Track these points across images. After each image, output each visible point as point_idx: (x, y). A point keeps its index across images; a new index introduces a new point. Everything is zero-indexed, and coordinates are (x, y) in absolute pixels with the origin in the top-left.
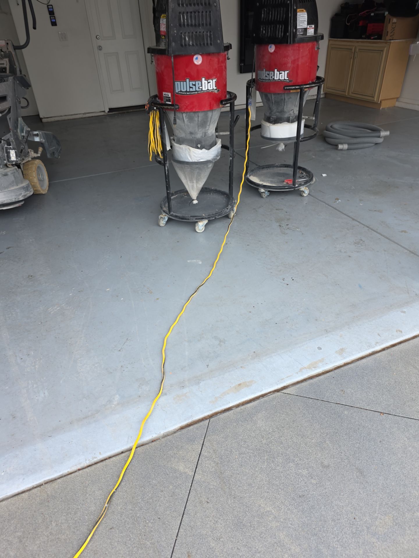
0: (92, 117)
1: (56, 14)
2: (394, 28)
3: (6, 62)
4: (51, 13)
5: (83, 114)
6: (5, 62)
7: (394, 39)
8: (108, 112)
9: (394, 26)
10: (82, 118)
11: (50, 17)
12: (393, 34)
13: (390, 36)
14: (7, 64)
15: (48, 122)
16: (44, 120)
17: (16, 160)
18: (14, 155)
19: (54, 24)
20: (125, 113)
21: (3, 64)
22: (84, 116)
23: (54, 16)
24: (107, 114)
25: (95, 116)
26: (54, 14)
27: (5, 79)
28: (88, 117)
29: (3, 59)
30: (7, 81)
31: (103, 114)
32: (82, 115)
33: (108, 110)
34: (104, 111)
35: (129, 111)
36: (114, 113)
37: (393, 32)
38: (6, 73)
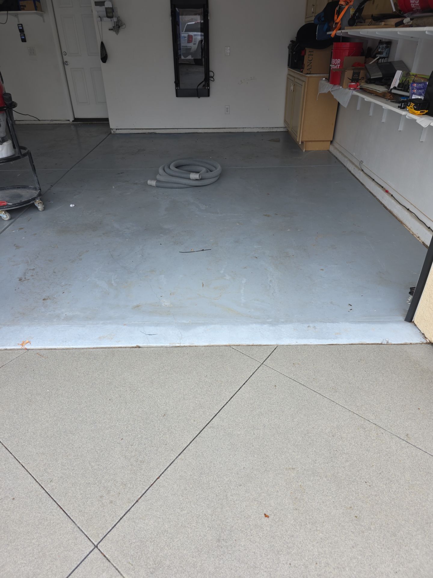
0: (59, 124)
1: (25, 33)
2: (311, 60)
4: (22, 31)
7: (311, 73)
8: (73, 121)
9: (310, 59)
10: (49, 124)
11: (21, 34)
12: (310, 67)
13: (308, 70)
15: (20, 125)
16: (17, 123)
19: (24, 40)
20: (88, 124)
22: (52, 123)
23: (24, 34)
24: (71, 123)
25: (61, 123)
26: (24, 32)
28: (55, 124)
31: (68, 122)
32: (50, 121)
33: (73, 119)
34: (69, 120)
35: (94, 122)
36: (78, 123)
37: (310, 65)
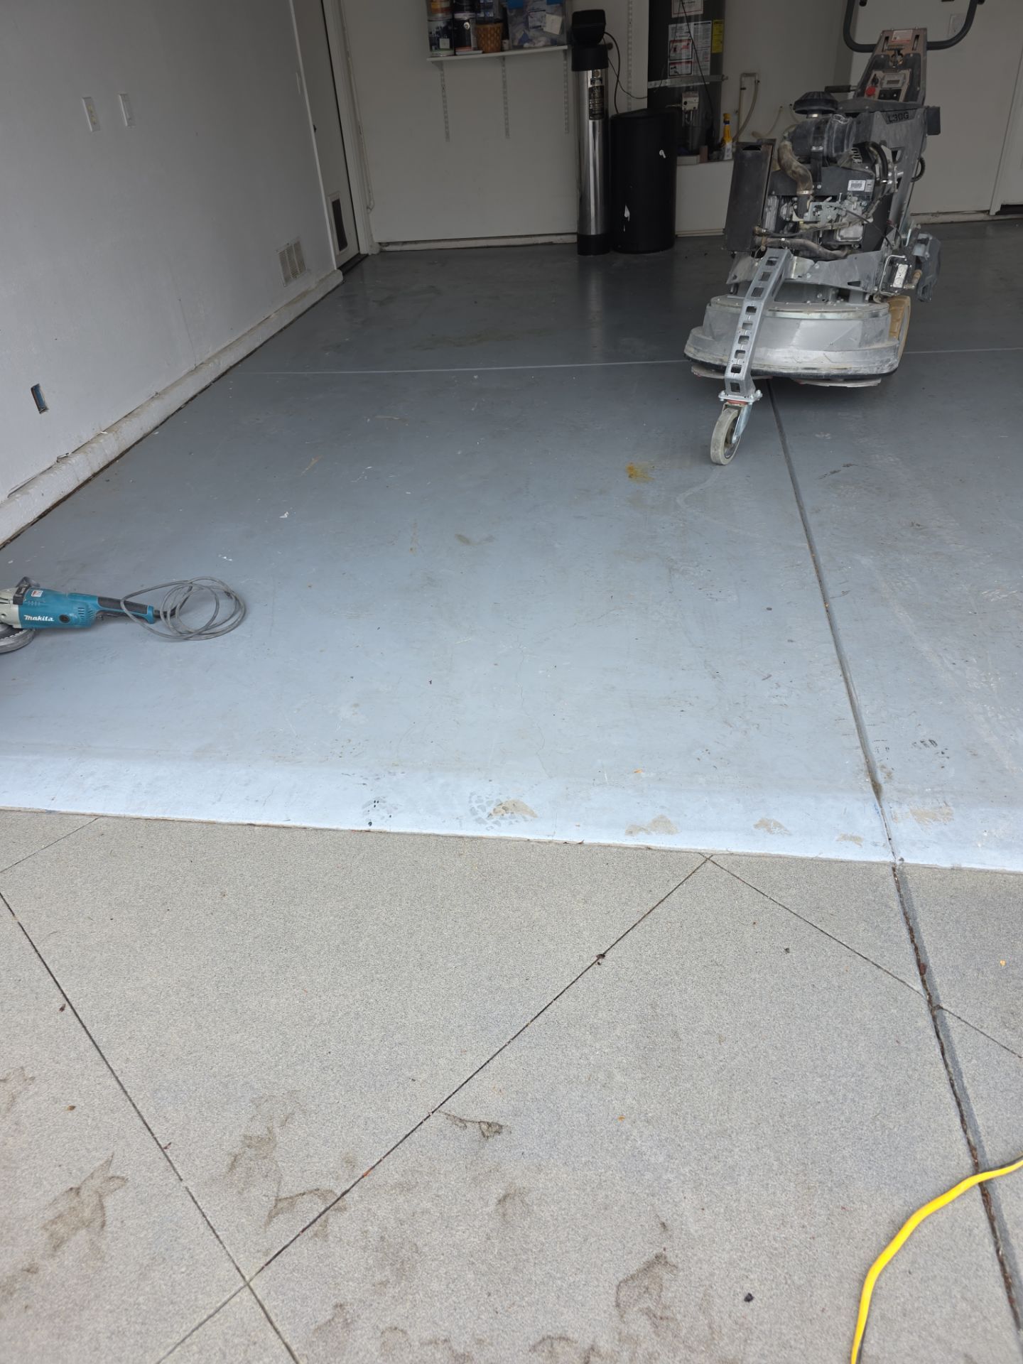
0: (952, 222)
3: (905, 78)
5: (933, 214)
6: (901, 79)
8: (998, 214)
14: (903, 83)
17: (902, 288)
18: (903, 276)
21: (897, 82)
22: (934, 220)
24: (991, 219)
25: (962, 220)
27: (910, 113)
28: (942, 223)
29: (900, 71)
30: (913, 118)
31: (982, 217)
32: (930, 217)
33: (998, 209)
34: (987, 212)
36: (1009, 217)
38: (898, 100)
